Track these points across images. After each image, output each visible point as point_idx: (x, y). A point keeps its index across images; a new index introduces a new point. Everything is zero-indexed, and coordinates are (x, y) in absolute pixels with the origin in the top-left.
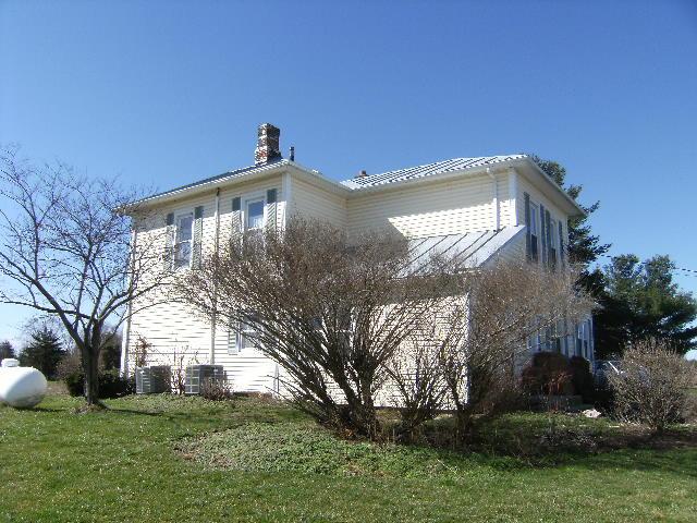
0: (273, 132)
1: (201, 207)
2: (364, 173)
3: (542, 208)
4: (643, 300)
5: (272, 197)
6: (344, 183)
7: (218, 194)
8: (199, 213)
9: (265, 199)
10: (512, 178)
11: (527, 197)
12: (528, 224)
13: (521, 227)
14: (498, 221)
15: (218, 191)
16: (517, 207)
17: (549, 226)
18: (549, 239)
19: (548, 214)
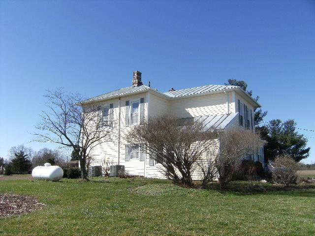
0: (139, 74)
1: (113, 104)
2: (172, 89)
3: (244, 105)
4: (284, 139)
5: (142, 101)
6: (165, 93)
7: (120, 99)
8: (112, 106)
9: (140, 102)
10: (233, 94)
11: (239, 101)
12: (239, 112)
13: (237, 113)
14: (229, 110)
15: (120, 98)
16: (236, 105)
17: (247, 111)
18: (247, 117)
19: (246, 107)
